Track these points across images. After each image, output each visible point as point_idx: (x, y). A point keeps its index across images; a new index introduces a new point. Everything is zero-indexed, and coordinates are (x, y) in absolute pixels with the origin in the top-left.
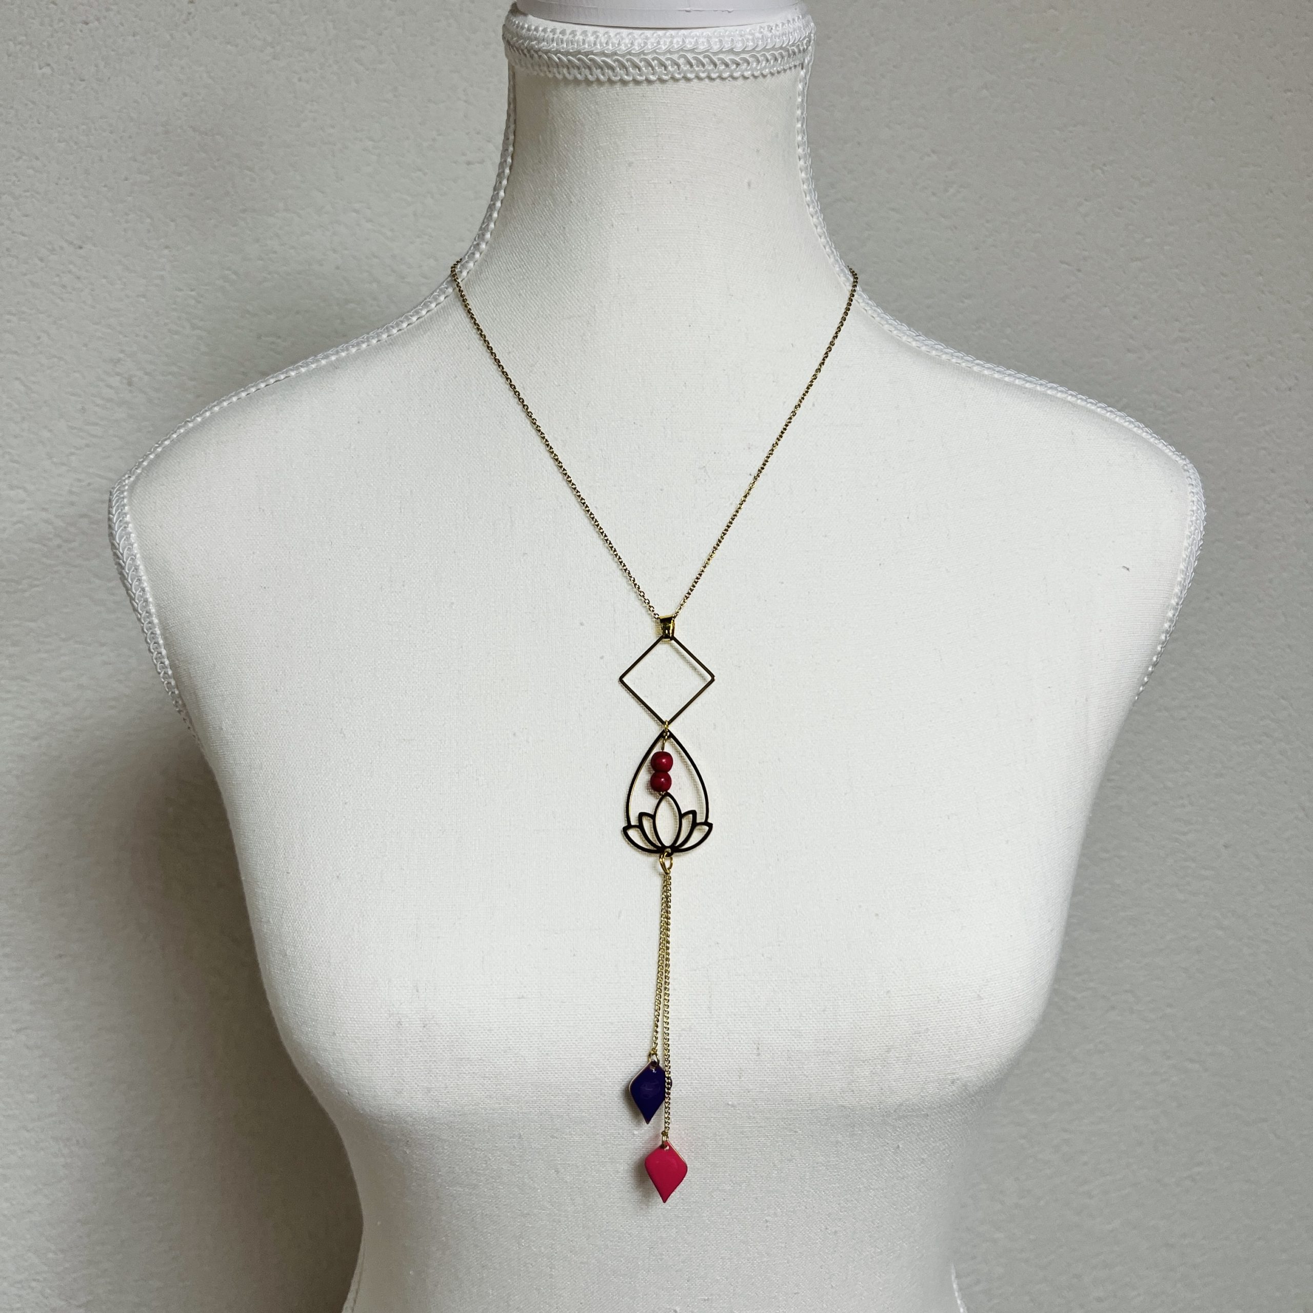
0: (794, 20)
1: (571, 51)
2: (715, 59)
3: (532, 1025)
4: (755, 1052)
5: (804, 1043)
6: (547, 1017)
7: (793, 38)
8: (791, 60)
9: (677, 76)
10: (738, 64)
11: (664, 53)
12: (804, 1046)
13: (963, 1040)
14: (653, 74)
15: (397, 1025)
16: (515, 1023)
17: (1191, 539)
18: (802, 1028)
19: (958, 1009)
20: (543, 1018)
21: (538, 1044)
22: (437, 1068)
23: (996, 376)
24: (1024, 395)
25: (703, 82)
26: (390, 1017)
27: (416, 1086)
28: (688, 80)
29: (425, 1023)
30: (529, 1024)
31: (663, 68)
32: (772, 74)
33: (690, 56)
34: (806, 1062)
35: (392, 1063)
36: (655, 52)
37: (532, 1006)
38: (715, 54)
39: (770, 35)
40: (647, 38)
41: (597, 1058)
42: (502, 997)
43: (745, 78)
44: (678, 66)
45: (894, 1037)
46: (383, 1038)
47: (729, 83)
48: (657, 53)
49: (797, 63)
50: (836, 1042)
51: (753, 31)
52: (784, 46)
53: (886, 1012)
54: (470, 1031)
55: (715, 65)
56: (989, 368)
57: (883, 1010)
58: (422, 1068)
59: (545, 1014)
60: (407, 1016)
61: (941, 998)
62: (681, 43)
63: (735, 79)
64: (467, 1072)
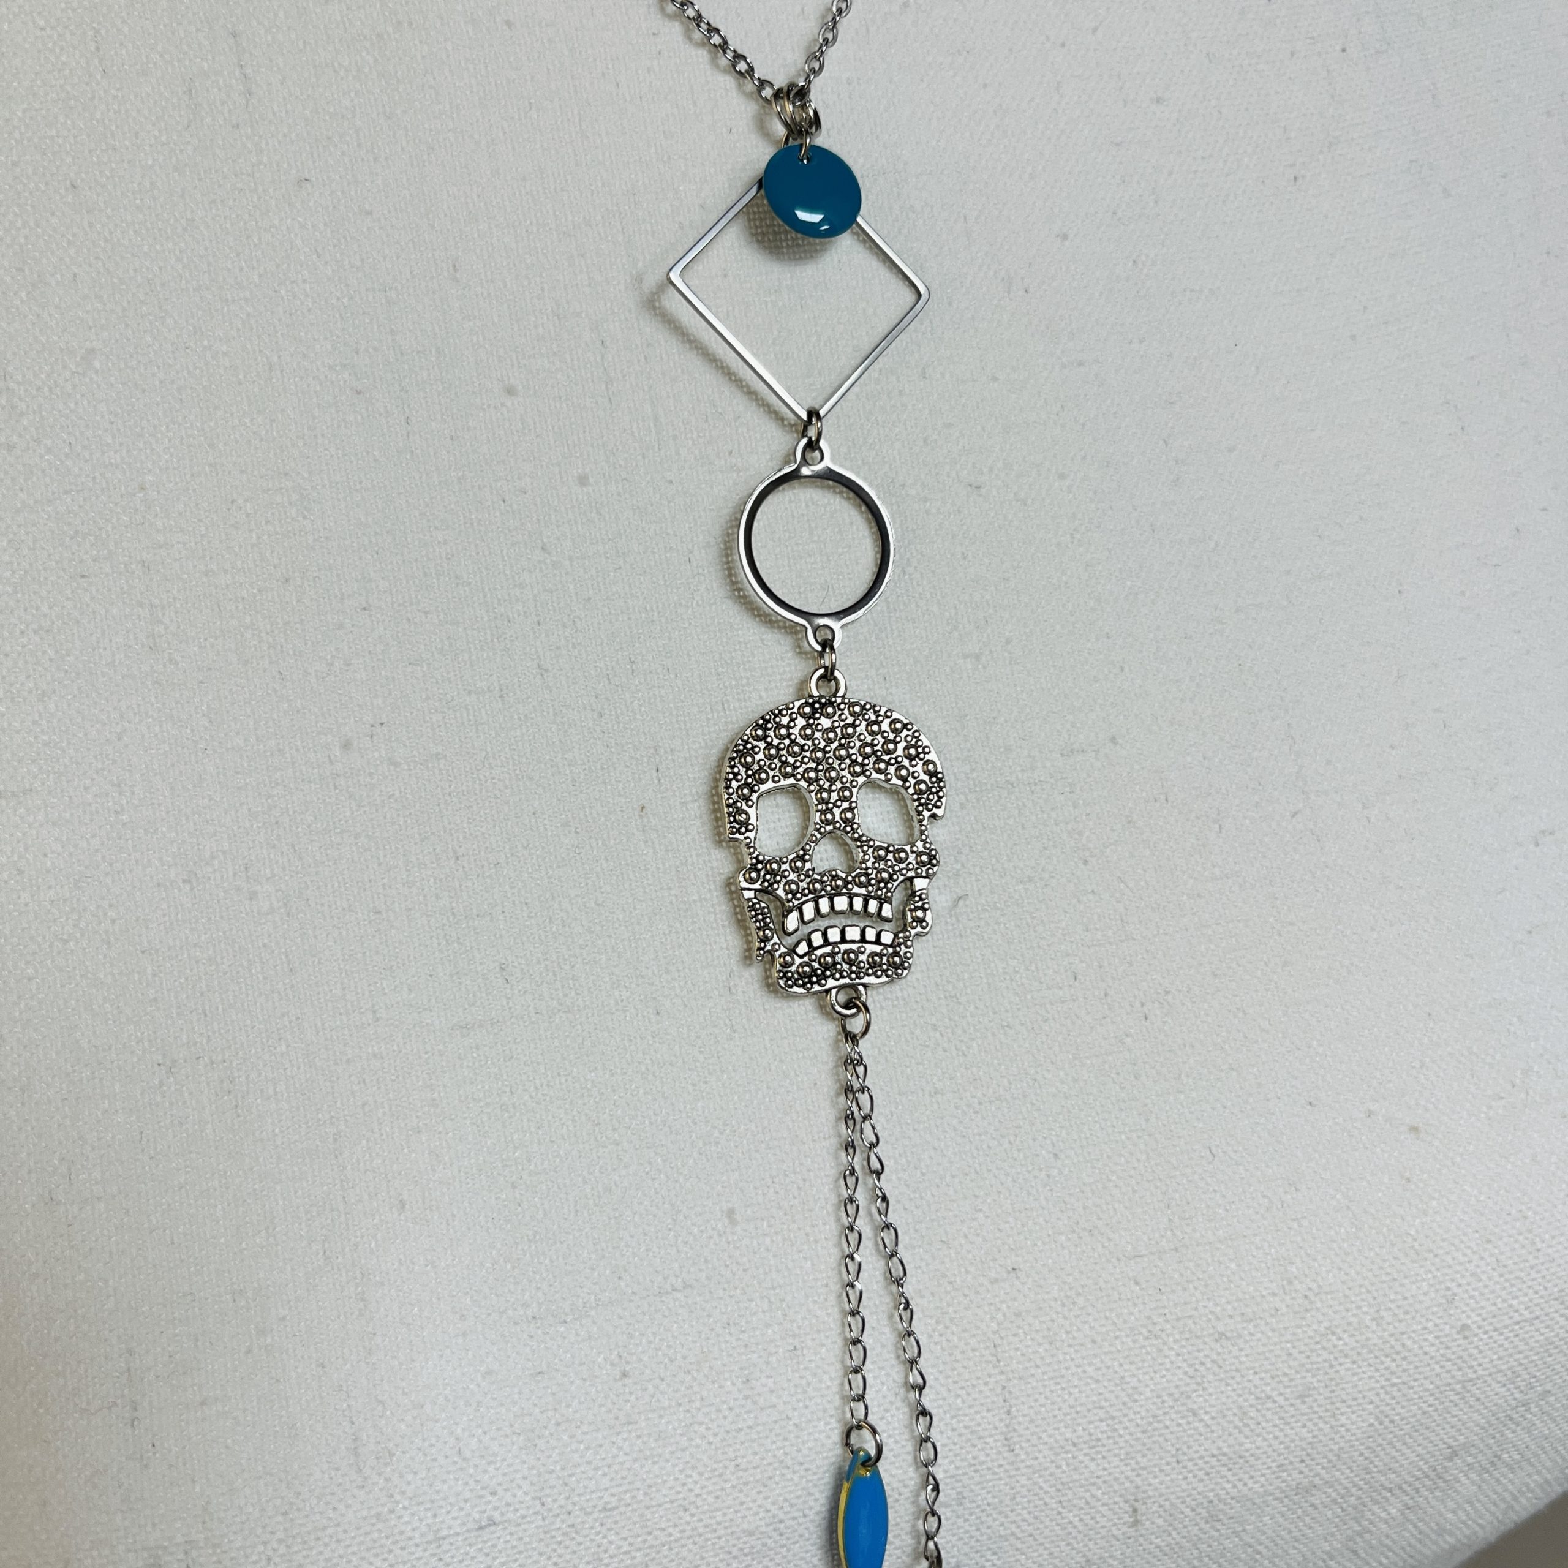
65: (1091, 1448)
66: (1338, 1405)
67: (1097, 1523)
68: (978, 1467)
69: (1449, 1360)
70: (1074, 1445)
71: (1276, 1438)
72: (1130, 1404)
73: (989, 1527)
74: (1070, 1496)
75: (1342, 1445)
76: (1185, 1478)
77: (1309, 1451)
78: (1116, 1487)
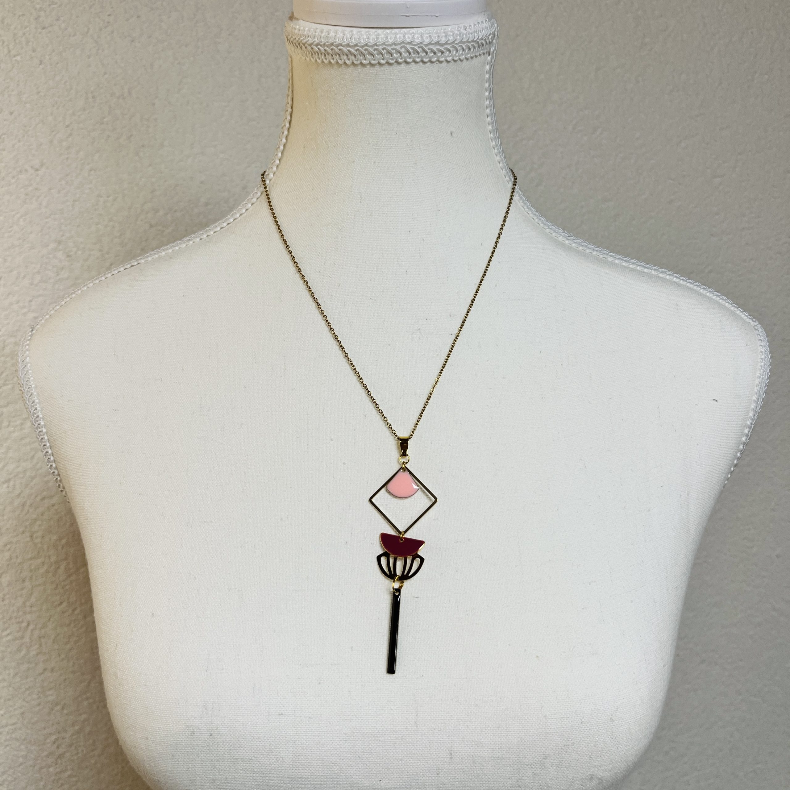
0: (482, 22)
1: (327, 43)
2: (426, 48)
3: (288, 734)
4: (449, 756)
5: (484, 751)
6: (299, 729)
7: (481, 34)
8: (480, 49)
9: (400, 60)
10: (442, 52)
11: (391, 45)
12: (484, 753)
13: (600, 751)
14: (383, 59)
15: (191, 734)
16: (275, 733)
17: (761, 379)
18: (483, 740)
19: (596, 728)
20: (296, 730)
21: (293, 748)
22: (220, 765)
23: (624, 264)
24: (643, 278)
25: (418, 64)
26: (186, 728)
27: (205, 778)
28: (407, 63)
29: (211, 733)
30: (286, 734)
31: (390, 55)
32: (467, 59)
33: (409, 47)
34: (486, 765)
35: (188, 761)
36: (384, 44)
37: (288, 720)
38: (426, 45)
39: (465, 32)
40: (379, 35)
41: (335, 758)
42: (267, 714)
43: (448, 62)
44: (401, 54)
45: (550, 748)
46: (181, 743)
47: (436, 65)
48: (386, 45)
49: (485, 51)
50: (507, 751)
51: (453, 30)
52: (475, 40)
53: (543, 730)
54: (243, 739)
55: (427, 53)
56: (619, 259)
57: (541, 729)
58: (209, 765)
59: (298, 726)
60: (199, 728)
61: (583, 720)
62: (402, 38)
63: (441, 62)
64: (241, 768)
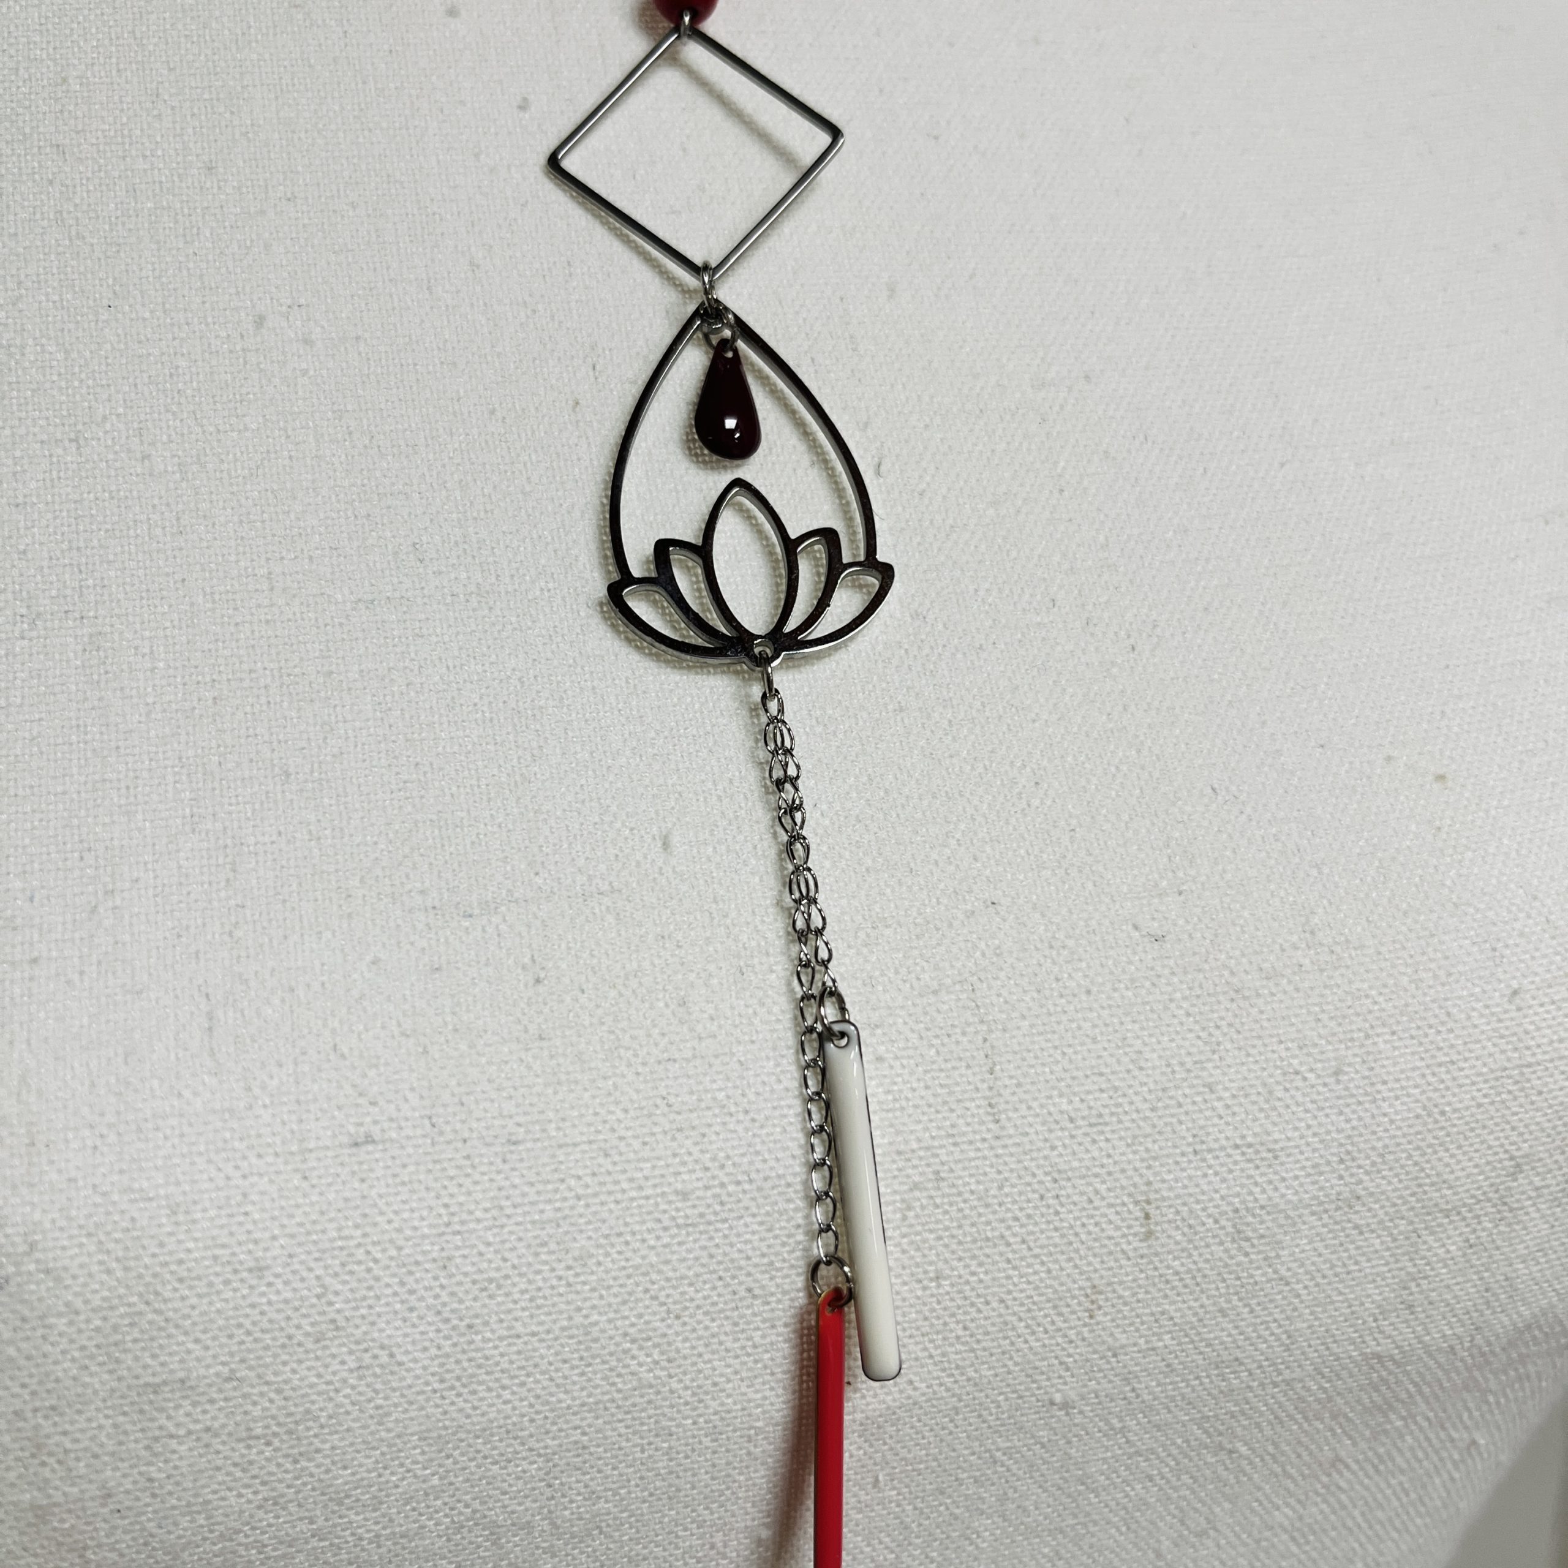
65: (1091, 1125)
66: (1379, 1087)
67: (1103, 1230)
68: (958, 1140)
69: (1502, 1037)
70: (1072, 1120)
71: (1309, 1127)
72: (1136, 1073)
73: (973, 1225)
74: (1070, 1191)
75: (1387, 1141)
76: (1205, 1175)
77: (1350, 1148)
78: (1124, 1182)
